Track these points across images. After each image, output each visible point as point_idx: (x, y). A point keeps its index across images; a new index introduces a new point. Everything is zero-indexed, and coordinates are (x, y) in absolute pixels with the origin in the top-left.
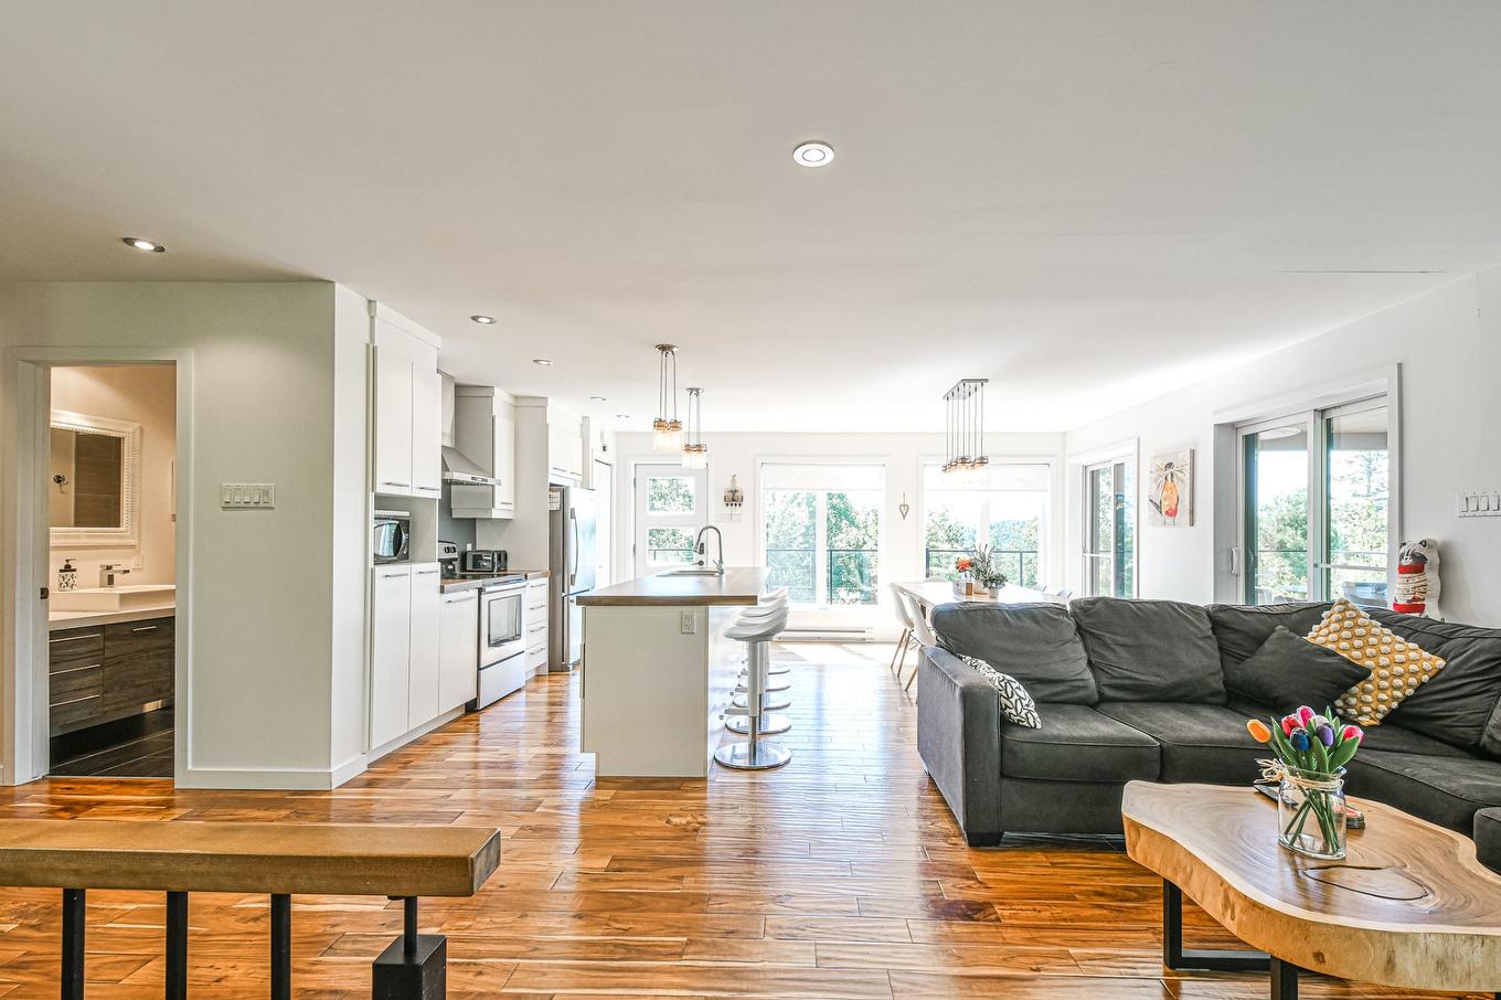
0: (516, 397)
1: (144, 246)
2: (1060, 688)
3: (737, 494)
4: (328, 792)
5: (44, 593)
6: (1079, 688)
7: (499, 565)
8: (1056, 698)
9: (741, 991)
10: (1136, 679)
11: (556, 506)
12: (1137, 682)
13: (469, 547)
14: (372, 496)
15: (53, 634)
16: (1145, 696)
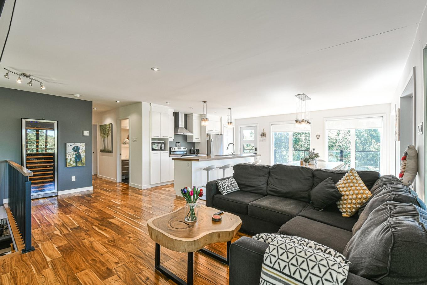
0: (201, 115)
1: (118, 102)
2: (253, 189)
3: (264, 134)
4: (142, 190)
5: (121, 154)
6: (260, 189)
7: (198, 152)
8: (252, 191)
9: (132, 225)
10: (276, 189)
11: (208, 139)
12: (276, 190)
13: (192, 148)
14: (151, 139)
15: (122, 161)
16: (280, 195)
